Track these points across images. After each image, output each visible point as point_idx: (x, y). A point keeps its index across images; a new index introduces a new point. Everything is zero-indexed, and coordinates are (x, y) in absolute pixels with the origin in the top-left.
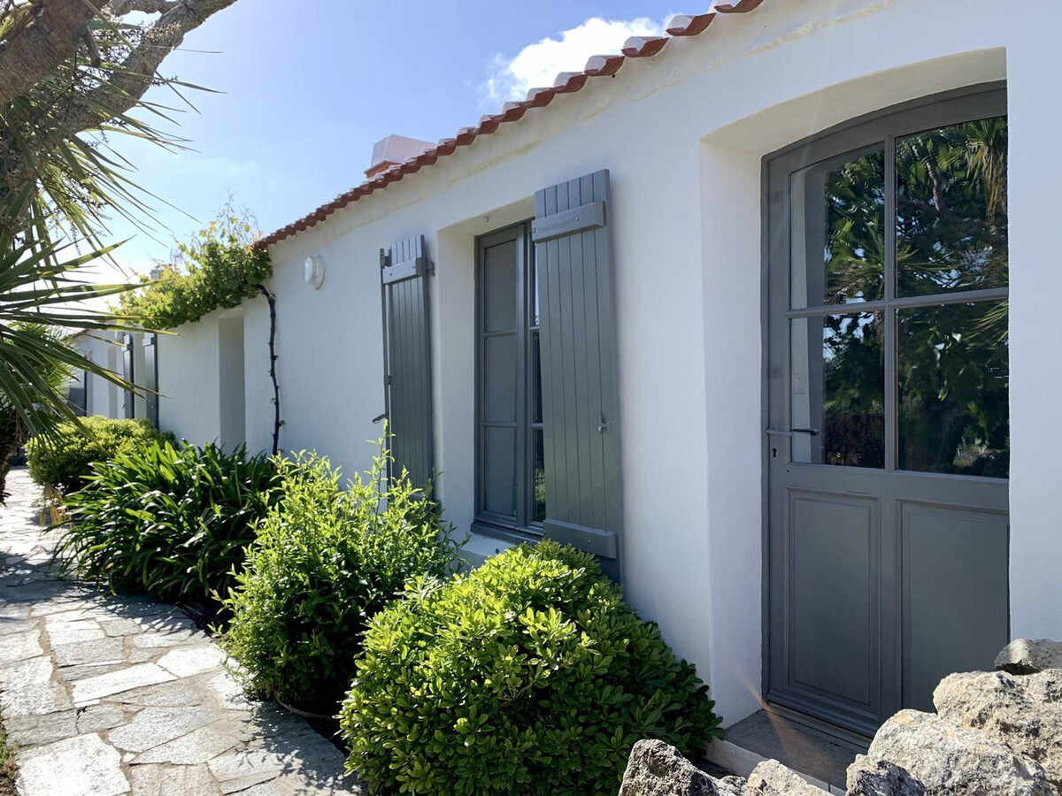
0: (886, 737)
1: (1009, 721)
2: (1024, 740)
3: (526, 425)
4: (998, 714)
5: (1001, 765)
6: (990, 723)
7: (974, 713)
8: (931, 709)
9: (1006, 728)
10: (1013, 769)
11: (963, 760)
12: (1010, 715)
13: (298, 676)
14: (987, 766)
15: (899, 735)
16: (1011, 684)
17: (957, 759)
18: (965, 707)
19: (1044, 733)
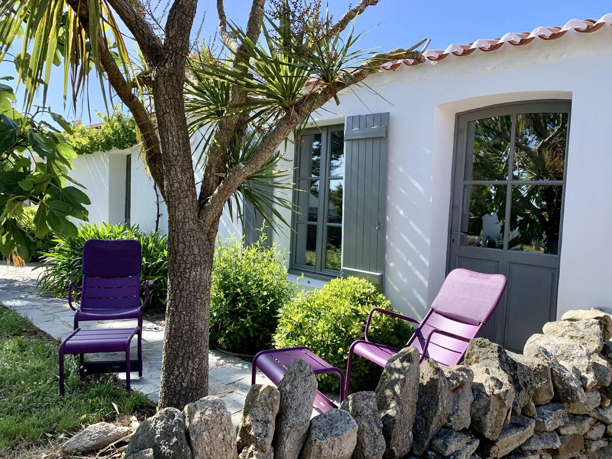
0: (531, 343)
1: (573, 335)
2: (578, 341)
3: (323, 224)
4: (569, 333)
5: (575, 347)
6: (566, 336)
7: (560, 334)
8: (543, 333)
9: (572, 337)
10: (580, 348)
11: (561, 347)
12: (574, 334)
13: (236, 336)
14: (571, 348)
15: (536, 342)
16: (572, 324)
17: (559, 347)
18: (556, 333)
19: (586, 338)
